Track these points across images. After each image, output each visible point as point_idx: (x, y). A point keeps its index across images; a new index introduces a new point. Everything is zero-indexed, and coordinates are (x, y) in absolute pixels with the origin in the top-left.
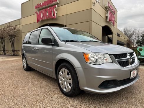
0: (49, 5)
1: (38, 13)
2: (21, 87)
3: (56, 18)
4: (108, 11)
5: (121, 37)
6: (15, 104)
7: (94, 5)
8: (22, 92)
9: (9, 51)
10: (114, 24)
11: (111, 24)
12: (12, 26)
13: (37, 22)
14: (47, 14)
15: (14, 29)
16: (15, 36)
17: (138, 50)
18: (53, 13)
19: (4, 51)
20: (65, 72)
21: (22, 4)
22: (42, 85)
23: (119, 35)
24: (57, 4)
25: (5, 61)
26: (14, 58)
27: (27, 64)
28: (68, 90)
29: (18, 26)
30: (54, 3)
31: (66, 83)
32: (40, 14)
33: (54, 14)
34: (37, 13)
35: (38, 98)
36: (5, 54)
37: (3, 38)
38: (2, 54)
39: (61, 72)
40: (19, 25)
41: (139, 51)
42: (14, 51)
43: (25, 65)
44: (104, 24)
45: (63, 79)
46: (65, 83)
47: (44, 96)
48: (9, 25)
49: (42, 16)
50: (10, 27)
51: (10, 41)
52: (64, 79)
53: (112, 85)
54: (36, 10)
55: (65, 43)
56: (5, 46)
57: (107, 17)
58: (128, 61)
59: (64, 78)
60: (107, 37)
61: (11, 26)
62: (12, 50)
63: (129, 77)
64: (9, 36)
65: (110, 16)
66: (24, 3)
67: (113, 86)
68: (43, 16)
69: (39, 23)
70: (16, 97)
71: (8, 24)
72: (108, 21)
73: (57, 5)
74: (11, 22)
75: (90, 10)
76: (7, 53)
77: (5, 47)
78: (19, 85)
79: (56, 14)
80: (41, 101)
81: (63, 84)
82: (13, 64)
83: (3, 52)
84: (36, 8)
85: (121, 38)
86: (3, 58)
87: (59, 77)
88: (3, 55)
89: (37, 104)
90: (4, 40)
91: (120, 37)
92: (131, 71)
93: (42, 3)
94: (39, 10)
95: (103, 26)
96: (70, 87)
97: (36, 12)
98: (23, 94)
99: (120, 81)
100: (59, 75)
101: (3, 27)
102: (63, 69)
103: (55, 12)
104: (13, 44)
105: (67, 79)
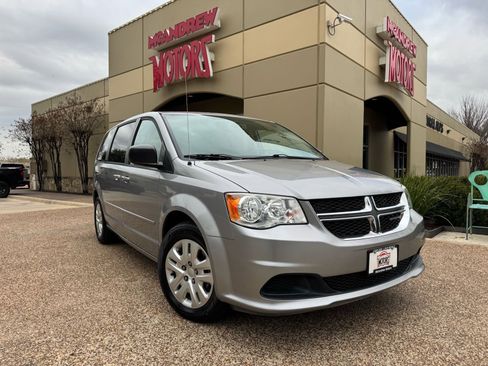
0: (191, 34)
1: (158, 61)
2: (71, 290)
3: (211, 75)
4: (386, 47)
5: (448, 132)
6: (40, 334)
7: (332, 31)
8: (69, 302)
9: (71, 179)
10: (410, 90)
11: (402, 89)
12: (82, 103)
13: (155, 90)
14: (185, 64)
15: (89, 109)
16: (91, 134)
17: (474, 183)
18: (201, 60)
19: (58, 178)
20: (189, 252)
21: (113, 32)
22: (132, 285)
23: (442, 125)
24: (216, 31)
25: (52, 213)
26: (82, 201)
27: (104, 223)
28: (200, 304)
29: (101, 102)
30: (206, 28)
31: (194, 283)
32: (163, 63)
33: (205, 65)
34: (154, 62)
35: (107, 320)
36: (59, 190)
37: (53, 139)
38: (50, 188)
39: (174, 251)
40: (102, 100)
41: (476, 185)
42: (86, 180)
43: (101, 226)
44: (373, 92)
45: (182, 272)
46: (190, 281)
47: (126, 316)
48: (72, 98)
49: (169, 69)
50: (76, 104)
51: (76, 150)
52: (185, 270)
53: (306, 288)
54: (152, 52)
55: (190, 164)
56: (59, 163)
57: (382, 68)
58: (366, 219)
59: (184, 268)
60: (391, 134)
61: (78, 101)
62: (79, 175)
63: (363, 269)
64: (73, 132)
65: (393, 63)
66: (117, 30)
67: (307, 292)
68: (172, 69)
69: (161, 91)
70: (48, 317)
71: (69, 96)
72: (387, 80)
73: (213, 36)
74: (78, 89)
75: (320, 47)
76: (67, 185)
77: (59, 166)
78: (69, 285)
79: (212, 62)
80: (110, 330)
81: (180, 287)
82: (74, 222)
83: (53, 182)
84: (152, 45)
85: (449, 135)
86: (50, 203)
87: (167, 266)
88: (54, 192)
89: (98, 337)
90: (58, 144)
91: (444, 133)
92: (370, 250)
93: (170, 29)
94: (161, 51)
95: (367, 98)
96: (206, 296)
97: (153, 59)
98: (69, 308)
99: (329, 279)
100: (168, 260)
101: (55, 106)
102: (185, 243)
103: (210, 57)
104: (84, 160)
105: (196, 270)
